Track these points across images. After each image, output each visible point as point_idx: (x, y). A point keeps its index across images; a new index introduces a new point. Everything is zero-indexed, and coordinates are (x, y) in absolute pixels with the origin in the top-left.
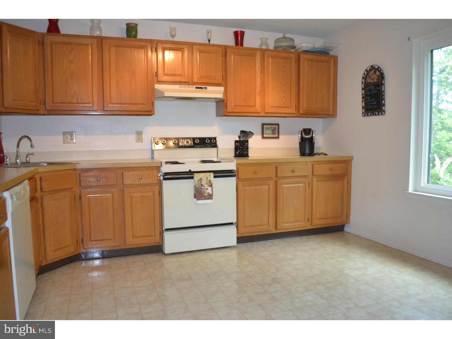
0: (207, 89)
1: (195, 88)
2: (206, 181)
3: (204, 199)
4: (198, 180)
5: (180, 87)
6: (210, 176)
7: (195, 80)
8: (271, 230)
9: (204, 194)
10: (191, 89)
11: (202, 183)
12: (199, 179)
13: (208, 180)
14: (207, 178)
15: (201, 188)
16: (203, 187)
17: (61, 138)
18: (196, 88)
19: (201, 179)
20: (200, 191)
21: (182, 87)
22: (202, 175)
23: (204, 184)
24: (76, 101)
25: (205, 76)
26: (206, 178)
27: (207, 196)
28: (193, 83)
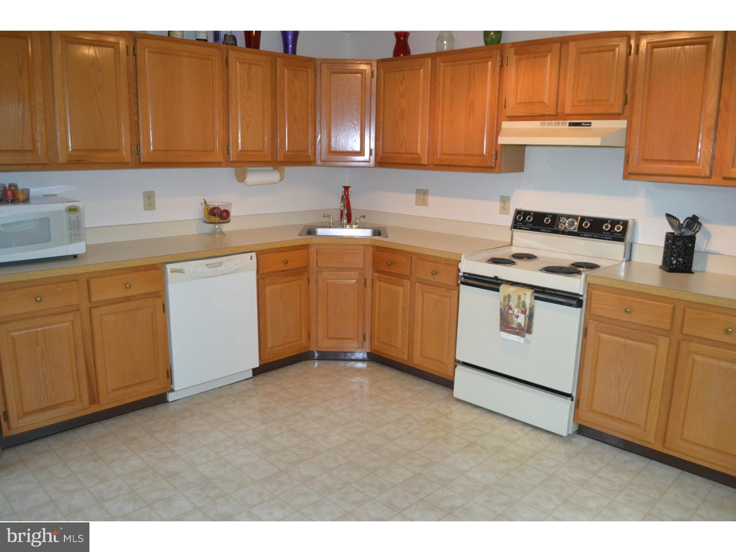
0: (590, 126)
1: (568, 124)
2: (516, 302)
3: (509, 332)
4: (505, 298)
5: (542, 124)
6: (525, 294)
7: (568, 111)
8: (650, 443)
9: (511, 324)
10: (560, 127)
11: (511, 303)
12: (506, 295)
13: (521, 301)
14: (519, 297)
15: (507, 312)
16: (511, 312)
17: (413, 197)
18: (571, 124)
19: (509, 296)
20: (506, 317)
21: (544, 124)
22: (512, 290)
23: (513, 307)
24: (404, 151)
25: (587, 101)
26: (517, 297)
27: (516, 329)
28: (564, 117)
